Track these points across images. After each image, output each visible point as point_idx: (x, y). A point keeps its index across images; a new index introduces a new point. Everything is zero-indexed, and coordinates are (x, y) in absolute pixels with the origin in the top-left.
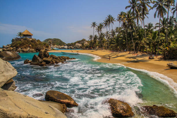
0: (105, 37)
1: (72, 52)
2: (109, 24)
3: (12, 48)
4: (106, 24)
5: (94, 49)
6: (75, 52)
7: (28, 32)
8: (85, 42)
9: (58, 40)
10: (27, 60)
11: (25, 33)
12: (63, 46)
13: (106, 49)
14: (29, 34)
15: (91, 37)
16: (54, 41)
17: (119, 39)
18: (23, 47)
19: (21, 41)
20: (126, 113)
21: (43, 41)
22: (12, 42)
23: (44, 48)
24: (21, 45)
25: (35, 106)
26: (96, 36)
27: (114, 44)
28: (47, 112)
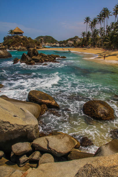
0: (99, 34)
1: (64, 50)
2: (103, 19)
3: (4, 47)
4: (100, 19)
5: (86, 47)
6: (66, 50)
7: (19, 29)
8: (77, 39)
9: (50, 37)
10: (16, 58)
11: (16, 31)
12: (55, 44)
13: (99, 48)
14: (20, 32)
15: (84, 34)
16: (46, 39)
17: (114, 36)
19: (12, 39)
20: (107, 117)
21: (35, 39)
22: (4, 40)
23: (35, 46)
24: (12, 43)
25: (4, 109)
26: (89, 32)
27: (108, 41)
28: (15, 115)
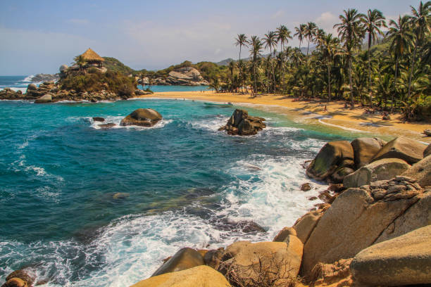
3: (67, 92)
4: (269, 42)
7: (94, 53)
8: (190, 68)
9: (112, 60)
18: (92, 89)
19: (83, 74)
24: (86, 84)
